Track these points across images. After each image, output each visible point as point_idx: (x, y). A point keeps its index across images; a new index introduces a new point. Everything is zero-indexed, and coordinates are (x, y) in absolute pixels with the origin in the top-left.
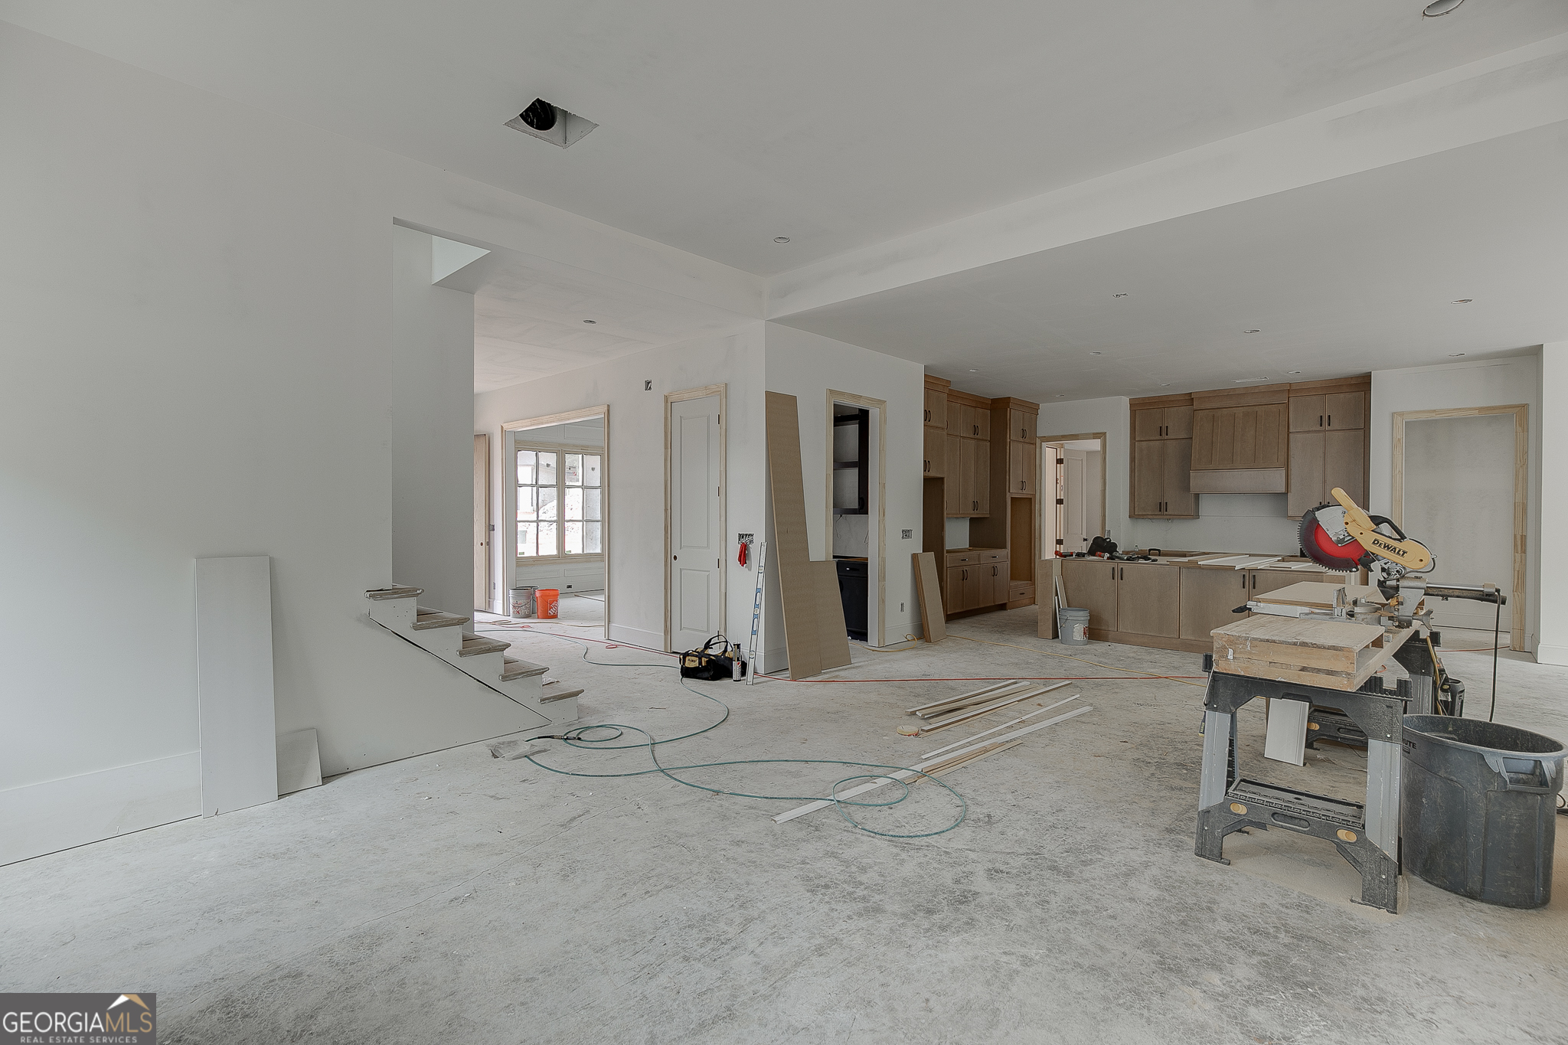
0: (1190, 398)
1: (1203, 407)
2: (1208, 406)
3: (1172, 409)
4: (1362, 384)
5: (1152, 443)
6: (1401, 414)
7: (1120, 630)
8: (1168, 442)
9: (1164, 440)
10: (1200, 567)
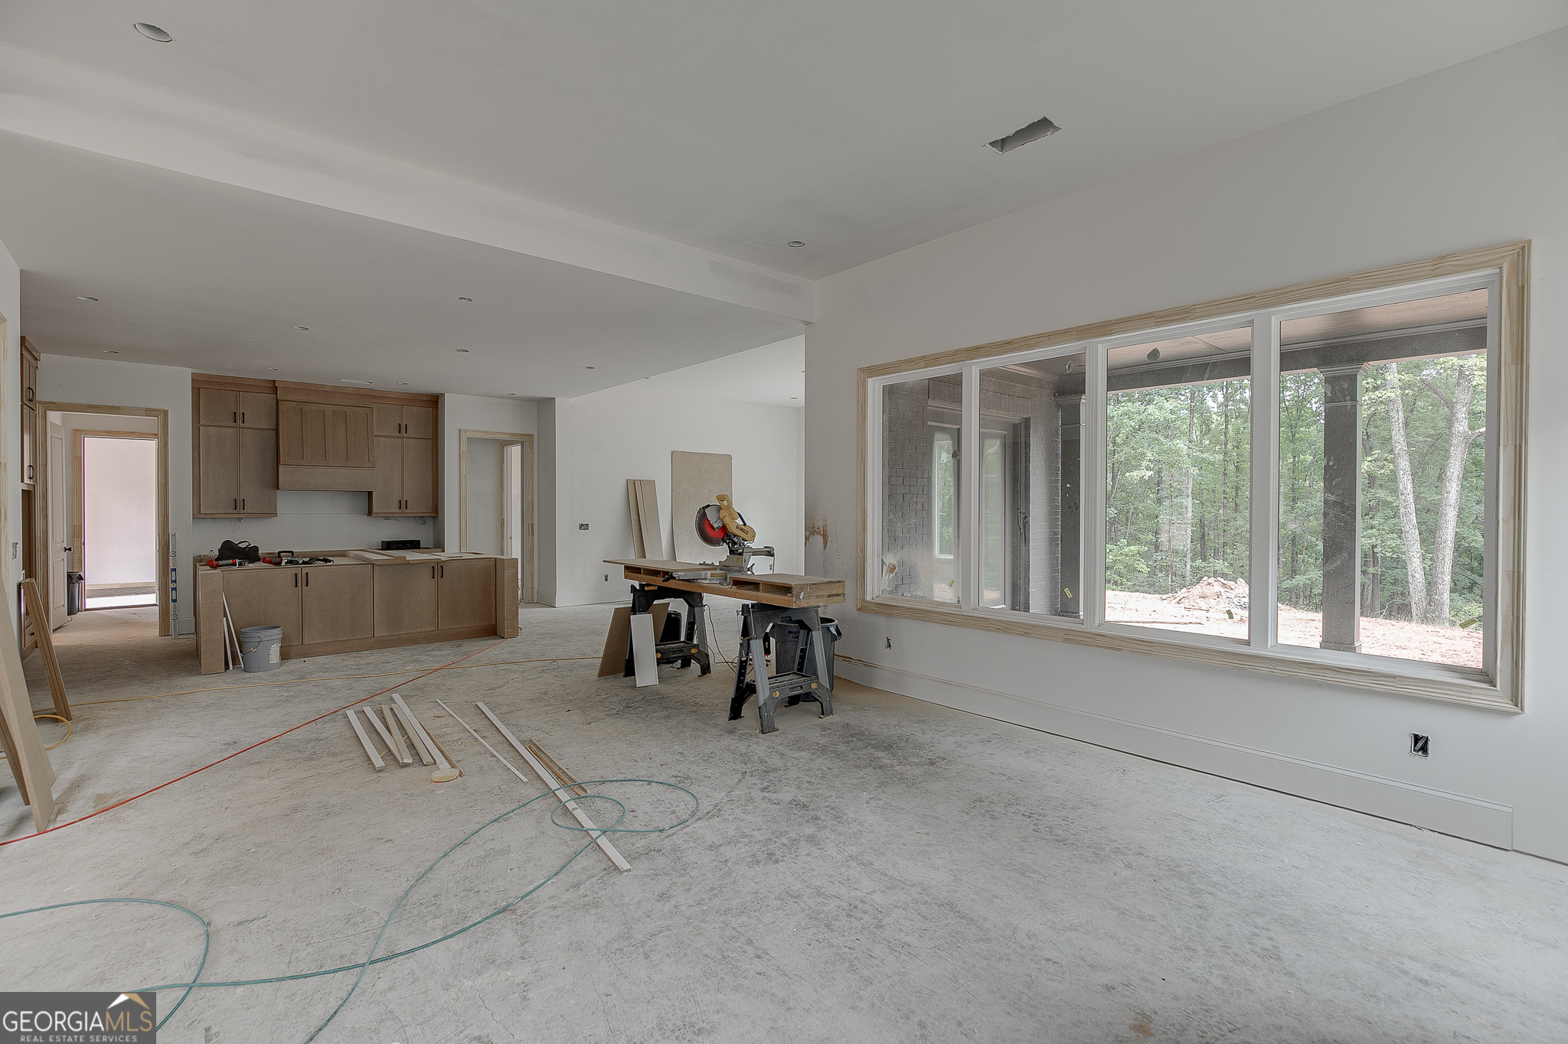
0: (274, 387)
1: (288, 398)
2: (295, 398)
3: (250, 394)
4: (434, 402)
5: (222, 430)
6: (466, 431)
7: (305, 642)
8: (245, 431)
9: (240, 428)
10: (409, 564)
